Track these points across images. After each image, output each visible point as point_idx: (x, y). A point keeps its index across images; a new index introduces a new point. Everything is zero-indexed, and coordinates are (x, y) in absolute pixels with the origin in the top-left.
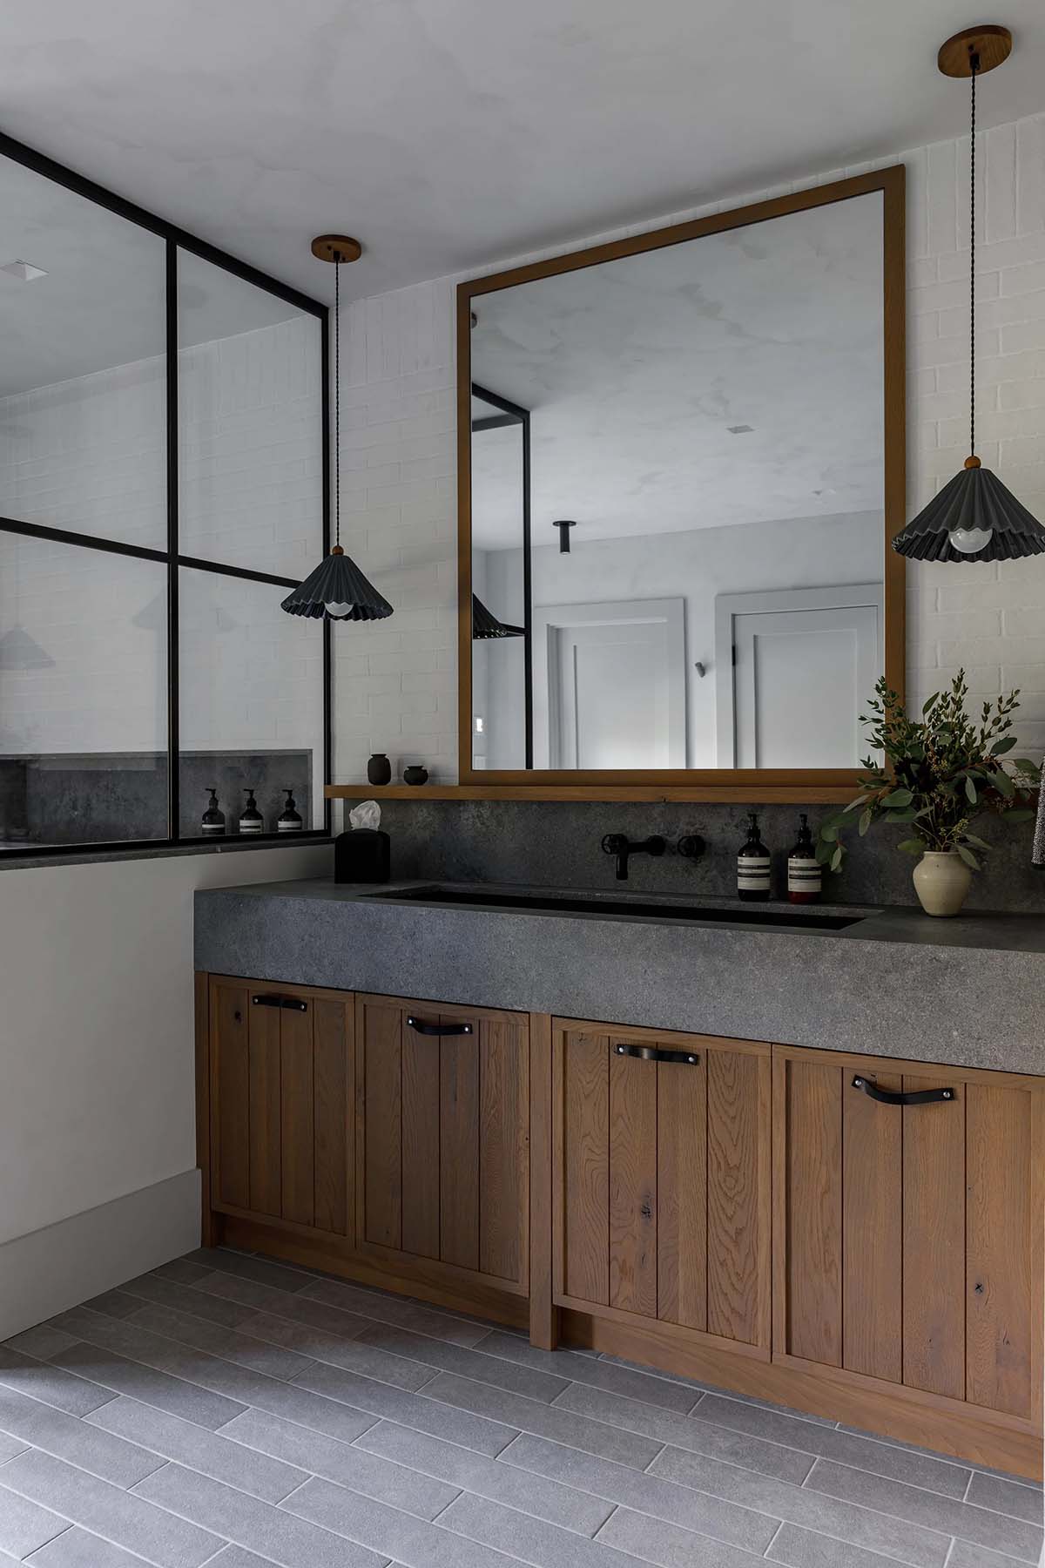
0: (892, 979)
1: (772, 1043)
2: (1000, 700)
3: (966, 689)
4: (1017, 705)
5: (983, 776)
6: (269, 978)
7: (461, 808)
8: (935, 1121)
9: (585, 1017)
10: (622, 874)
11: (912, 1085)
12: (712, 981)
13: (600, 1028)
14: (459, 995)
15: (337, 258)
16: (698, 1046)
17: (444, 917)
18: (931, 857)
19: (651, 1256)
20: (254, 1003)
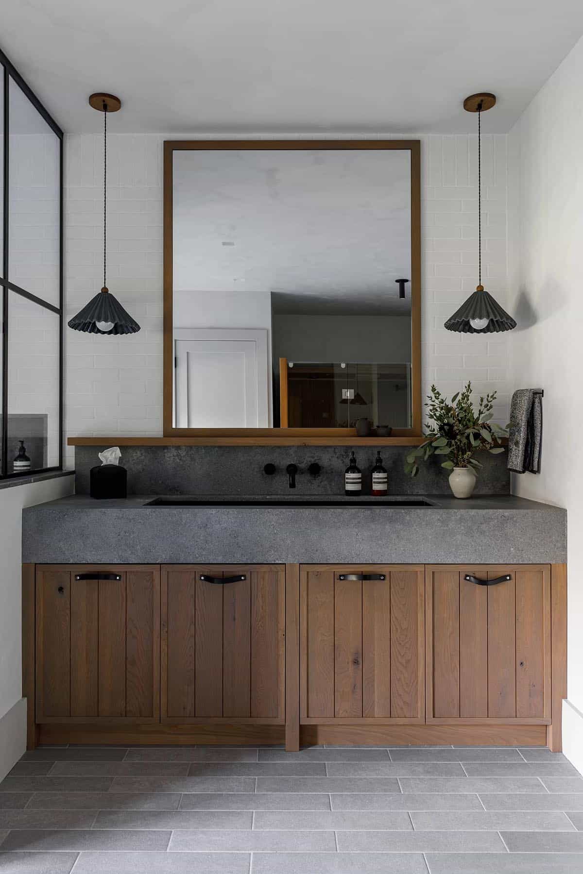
0: (484, 527)
1: (425, 564)
2: (488, 396)
3: (471, 391)
4: (495, 398)
5: (478, 432)
6: (89, 562)
7: (166, 451)
8: (502, 591)
9: (321, 562)
10: (292, 485)
11: (492, 575)
12: (394, 536)
13: (327, 568)
14: (238, 558)
15: (105, 108)
16: (385, 570)
17: (227, 514)
18: (457, 470)
19: (359, 685)
20: (77, 580)
